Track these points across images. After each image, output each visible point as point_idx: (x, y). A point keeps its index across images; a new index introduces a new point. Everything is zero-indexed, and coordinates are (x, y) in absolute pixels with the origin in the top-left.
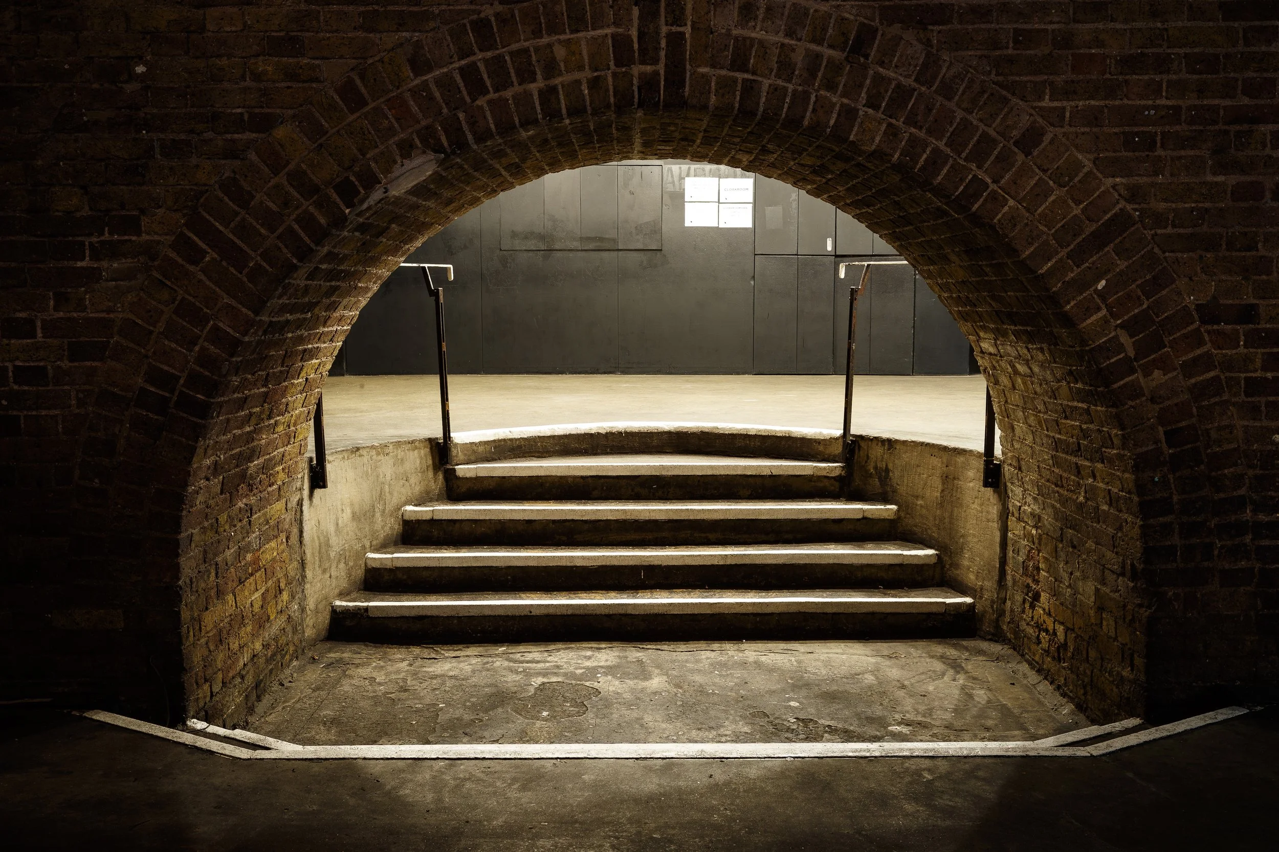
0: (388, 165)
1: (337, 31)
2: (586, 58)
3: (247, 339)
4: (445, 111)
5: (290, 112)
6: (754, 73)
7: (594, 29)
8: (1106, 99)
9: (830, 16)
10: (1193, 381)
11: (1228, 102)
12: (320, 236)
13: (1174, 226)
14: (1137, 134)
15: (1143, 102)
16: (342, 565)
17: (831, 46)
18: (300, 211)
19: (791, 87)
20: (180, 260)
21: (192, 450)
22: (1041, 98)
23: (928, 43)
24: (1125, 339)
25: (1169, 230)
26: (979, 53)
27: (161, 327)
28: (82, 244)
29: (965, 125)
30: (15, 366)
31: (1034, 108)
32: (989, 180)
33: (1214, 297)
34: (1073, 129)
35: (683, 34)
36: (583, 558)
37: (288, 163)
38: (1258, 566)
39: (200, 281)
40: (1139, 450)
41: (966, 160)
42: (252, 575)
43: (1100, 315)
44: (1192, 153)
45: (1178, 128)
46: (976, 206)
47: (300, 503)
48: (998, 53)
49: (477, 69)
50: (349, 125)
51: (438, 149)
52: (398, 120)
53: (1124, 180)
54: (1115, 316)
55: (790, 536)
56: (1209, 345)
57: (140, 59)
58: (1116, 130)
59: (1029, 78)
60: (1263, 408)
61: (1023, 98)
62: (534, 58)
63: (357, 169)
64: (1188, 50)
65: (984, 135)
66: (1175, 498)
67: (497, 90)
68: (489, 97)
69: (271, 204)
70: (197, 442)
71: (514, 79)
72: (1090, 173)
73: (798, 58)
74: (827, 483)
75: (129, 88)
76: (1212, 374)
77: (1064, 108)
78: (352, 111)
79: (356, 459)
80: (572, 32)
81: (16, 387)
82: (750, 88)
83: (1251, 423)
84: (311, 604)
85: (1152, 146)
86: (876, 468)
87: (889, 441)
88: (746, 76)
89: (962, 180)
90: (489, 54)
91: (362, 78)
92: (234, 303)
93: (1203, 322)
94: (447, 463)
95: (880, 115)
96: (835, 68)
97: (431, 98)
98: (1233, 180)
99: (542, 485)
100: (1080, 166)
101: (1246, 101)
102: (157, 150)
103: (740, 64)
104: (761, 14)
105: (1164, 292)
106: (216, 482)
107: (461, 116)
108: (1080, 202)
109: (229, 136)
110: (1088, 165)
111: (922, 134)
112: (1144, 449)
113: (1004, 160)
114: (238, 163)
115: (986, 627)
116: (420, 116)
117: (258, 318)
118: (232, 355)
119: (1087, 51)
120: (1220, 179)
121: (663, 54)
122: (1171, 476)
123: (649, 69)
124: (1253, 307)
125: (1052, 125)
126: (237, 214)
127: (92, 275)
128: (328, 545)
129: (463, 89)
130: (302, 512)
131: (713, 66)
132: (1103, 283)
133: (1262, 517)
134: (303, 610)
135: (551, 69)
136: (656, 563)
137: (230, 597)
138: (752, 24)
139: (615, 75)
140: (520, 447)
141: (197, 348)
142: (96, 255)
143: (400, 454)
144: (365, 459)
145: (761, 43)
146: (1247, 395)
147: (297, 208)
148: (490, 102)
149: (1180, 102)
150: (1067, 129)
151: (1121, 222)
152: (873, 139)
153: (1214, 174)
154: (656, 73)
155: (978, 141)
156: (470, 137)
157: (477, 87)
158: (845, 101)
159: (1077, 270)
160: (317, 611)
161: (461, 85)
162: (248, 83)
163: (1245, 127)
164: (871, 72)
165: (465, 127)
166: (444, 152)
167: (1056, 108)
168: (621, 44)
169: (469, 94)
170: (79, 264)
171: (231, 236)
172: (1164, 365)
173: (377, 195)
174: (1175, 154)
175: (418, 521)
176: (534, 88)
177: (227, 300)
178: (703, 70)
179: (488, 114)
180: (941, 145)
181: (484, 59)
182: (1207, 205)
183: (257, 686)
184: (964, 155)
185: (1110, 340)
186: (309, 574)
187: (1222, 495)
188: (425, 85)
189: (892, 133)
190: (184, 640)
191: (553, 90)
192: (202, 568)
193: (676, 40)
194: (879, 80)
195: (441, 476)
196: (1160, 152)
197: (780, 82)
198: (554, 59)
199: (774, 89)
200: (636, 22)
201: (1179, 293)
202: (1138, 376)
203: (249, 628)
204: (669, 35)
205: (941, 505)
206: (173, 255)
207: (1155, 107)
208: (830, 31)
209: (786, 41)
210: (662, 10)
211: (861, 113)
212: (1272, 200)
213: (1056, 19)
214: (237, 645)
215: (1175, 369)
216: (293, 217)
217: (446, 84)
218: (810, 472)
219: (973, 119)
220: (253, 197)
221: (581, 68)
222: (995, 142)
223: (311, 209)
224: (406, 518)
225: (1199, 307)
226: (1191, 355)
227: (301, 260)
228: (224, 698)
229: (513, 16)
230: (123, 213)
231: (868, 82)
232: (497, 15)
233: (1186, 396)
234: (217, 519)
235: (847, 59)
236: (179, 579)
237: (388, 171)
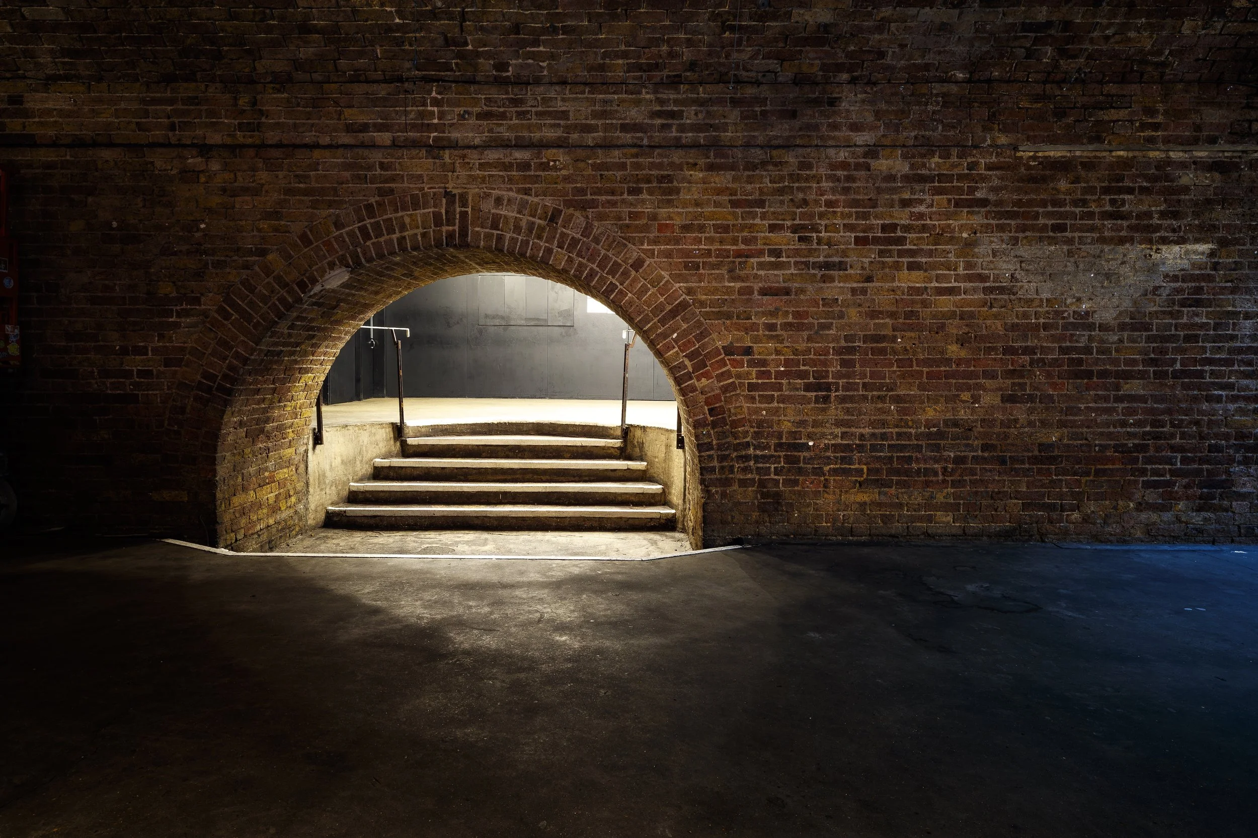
0: (323, 272)
1: (299, 209)
2: (420, 222)
3: (253, 357)
4: (351, 247)
5: (275, 247)
6: (502, 231)
7: (424, 209)
8: (675, 245)
9: (539, 204)
10: (722, 384)
11: (735, 247)
12: (289, 307)
13: (710, 307)
14: (690, 262)
15: (693, 247)
16: (333, 488)
17: (539, 218)
18: (279, 295)
19: (520, 238)
20: (220, 318)
21: (223, 412)
22: (642, 244)
23: (587, 217)
24: (687, 362)
25: (708, 309)
26: (612, 222)
27: (210, 351)
28: (172, 310)
29: (606, 257)
30: (138, 370)
31: (639, 249)
32: (618, 284)
33: (731, 343)
34: (659, 260)
35: (467, 212)
36: (468, 487)
37: (274, 271)
38: (757, 477)
39: (229, 329)
40: (696, 418)
41: (607, 274)
42: (269, 484)
43: (675, 350)
44: (718, 272)
45: (711, 260)
46: (612, 296)
47: (306, 451)
48: (621, 222)
49: (367, 228)
50: (304, 254)
51: (347, 266)
52: (328, 251)
53: (685, 285)
54: (682, 351)
55: (587, 478)
56: (729, 366)
57: (203, 221)
58: (680, 260)
59: (637, 235)
60: (757, 398)
61: (634, 244)
62: (394, 222)
63: (307, 275)
64: (714, 222)
65: (615, 262)
66: (714, 442)
67: (376, 238)
68: (372, 241)
69: (265, 292)
70: (226, 408)
71: (385, 232)
72: (668, 281)
73: (523, 224)
74: (612, 451)
75: (197, 235)
76: (731, 380)
77: (654, 249)
78: (306, 247)
79: (345, 431)
80: (413, 210)
81: (137, 380)
82: (500, 238)
83: (751, 405)
84: (312, 506)
85: (698, 268)
86: (638, 442)
87: (644, 427)
88: (498, 232)
89: (605, 284)
90: (373, 220)
91: (311, 231)
92: (246, 340)
93: (726, 355)
94: (401, 436)
95: (564, 252)
96: (541, 229)
97: (344, 241)
98: (738, 285)
99: (454, 450)
100: (663, 277)
101: (743, 247)
102: (210, 265)
103: (495, 226)
104: (505, 202)
105: (706, 340)
106: (242, 432)
107: (359, 250)
108: (664, 295)
109: (245, 259)
110: (667, 277)
111: (585, 261)
112: (699, 417)
113: (626, 274)
114: (249, 271)
115: (680, 526)
116: (339, 250)
117: (258, 347)
118: (244, 365)
119: (664, 222)
120: (732, 284)
121: (457, 221)
122: (712, 432)
123: (451, 228)
124: (750, 347)
125: (648, 257)
126: (248, 296)
127: (176, 325)
128: (324, 475)
129: (360, 237)
130: (307, 456)
131: (482, 227)
132: (676, 335)
133: (758, 452)
134: (307, 509)
135: (403, 228)
136: (508, 490)
137: (252, 493)
138: (500, 207)
139: (434, 231)
140: (446, 429)
141: (227, 362)
142: (178, 316)
143: (373, 430)
144: (351, 431)
145: (505, 216)
146: (749, 391)
147: (278, 293)
148: (373, 244)
149: (711, 247)
150: (656, 259)
151: (684, 305)
152: (561, 263)
153: (729, 282)
154: (454, 231)
155: (613, 265)
156: (363, 260)
157: (367, 237)
158: (547, 245)
159: (663, 329)
160: (316, 511)
161: (359, 235)
162: (255, 233)
163: (744, 259)
164: (559, 231)
165: (361, 255)
166: (351, 267)
167: (650, 249)
168: (437, 216)
169: (363, 239)
170: (170, 320)
171: (245, 307)
172: (707, 375)
173: (317, 288)
174: (709, 272)
175: (382, 467)
176: (394, 237)
177: (242, 338)
178: (477, 229)
179: (372, 249)
180: (594, 266)
181: (370, 223)
182: (726, 297)
183: (270, 542)
184: (605, 272)
185: (679, 363)
186: (311, 490)
187: (738, 441)
188: (341, 235)
189: (570, 260)
190: (218, 508)
191: (404, 238)
192: (233, 474)
193: (464, 215)
194: (563, 235)
195: (398, 444)
196: (702, 271)
197: (515, 235)
198: (404, 223)
199: (512, 239)
200: (444, 206)
201: (714, 340)
202: (694, 381)
203: (265, 511)
204: (461, 212)
205: (665, 461)
206: (216, 315)
207: (699, 250)
208: (539, 211)
209: (518, 216)
210: (457, 201)
211: (555, 251)
212: (758, 295)
213: (649, 207)
214: (256, 517)
215: (713, 378)
216: (276, 298)
217: (351, 234)
218: (604, 445)
219: (610, 254)
220: (256, 288)
221: (418, 227)
222: (620, 265)
223: (285, 294)
224: (376, 465)
225: (723, 347)
226: (720, 371)
227: (279, 319)
228: (245, 543)
229: (384, 202)
230: (193, 295)
231: (558, 236)
232: (376, 202)
233: (717, 392)
234: (243, 451)
235: (547, 224)
236: (216, 477)
237: (322, 276)
